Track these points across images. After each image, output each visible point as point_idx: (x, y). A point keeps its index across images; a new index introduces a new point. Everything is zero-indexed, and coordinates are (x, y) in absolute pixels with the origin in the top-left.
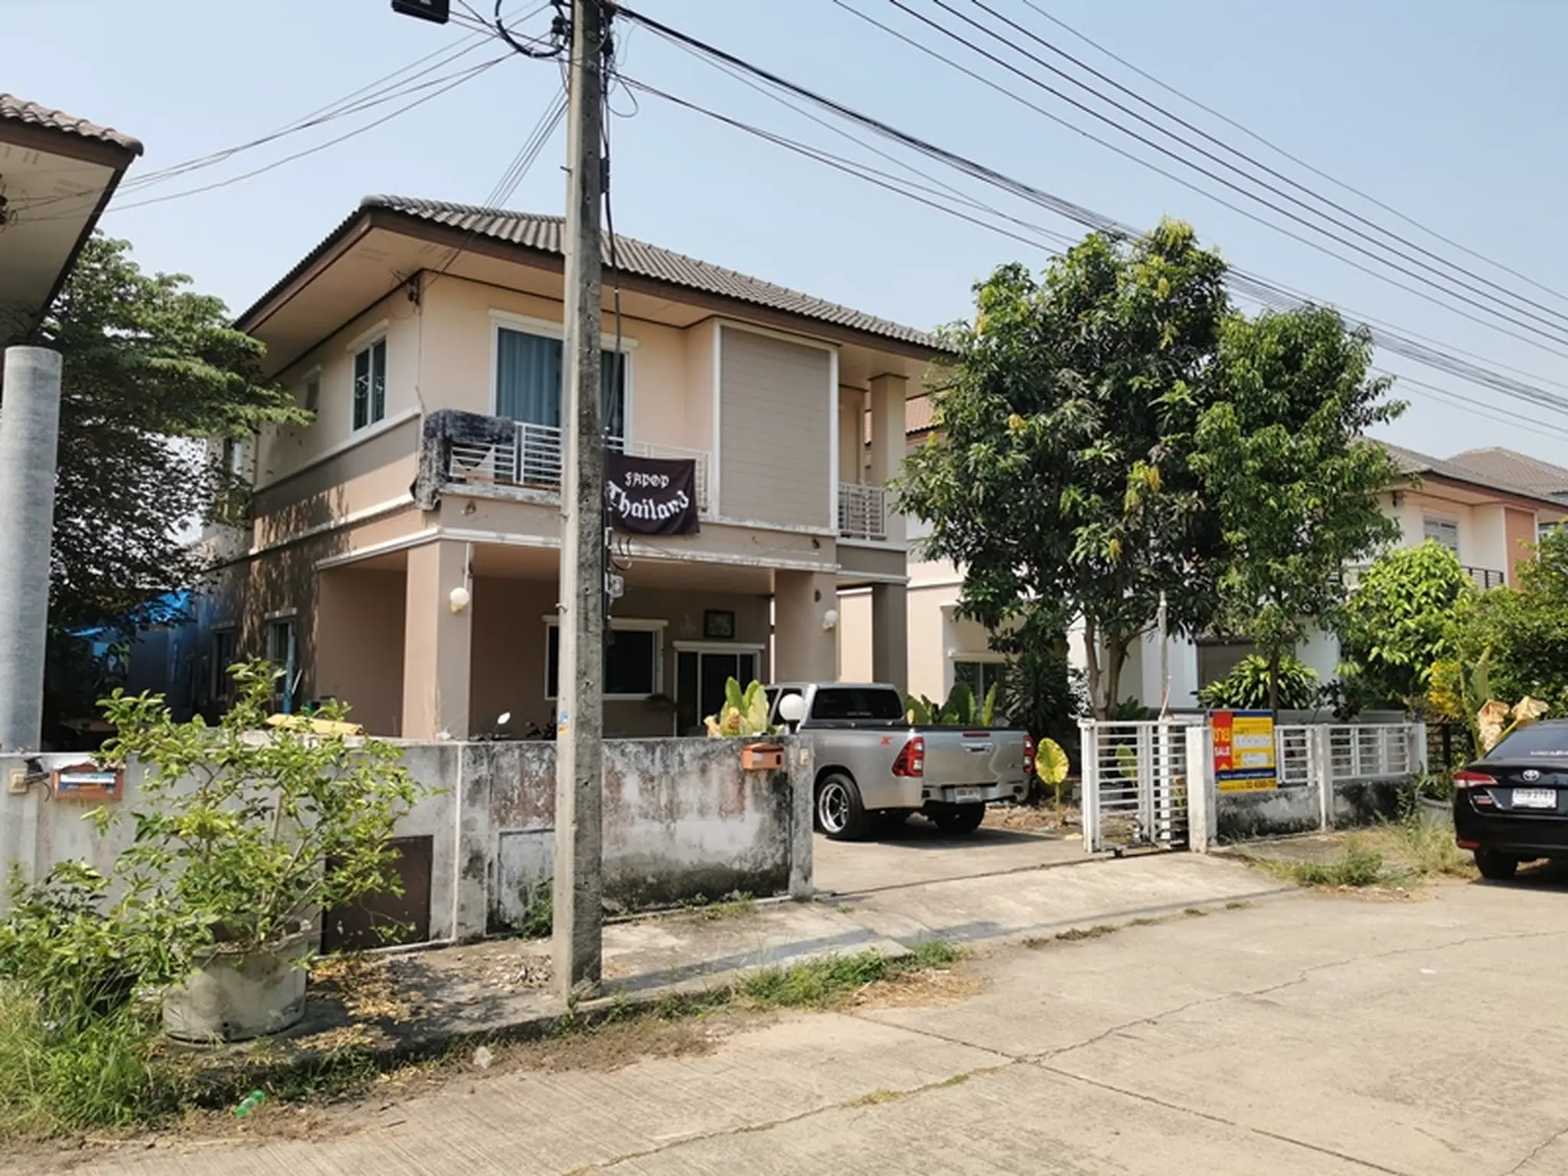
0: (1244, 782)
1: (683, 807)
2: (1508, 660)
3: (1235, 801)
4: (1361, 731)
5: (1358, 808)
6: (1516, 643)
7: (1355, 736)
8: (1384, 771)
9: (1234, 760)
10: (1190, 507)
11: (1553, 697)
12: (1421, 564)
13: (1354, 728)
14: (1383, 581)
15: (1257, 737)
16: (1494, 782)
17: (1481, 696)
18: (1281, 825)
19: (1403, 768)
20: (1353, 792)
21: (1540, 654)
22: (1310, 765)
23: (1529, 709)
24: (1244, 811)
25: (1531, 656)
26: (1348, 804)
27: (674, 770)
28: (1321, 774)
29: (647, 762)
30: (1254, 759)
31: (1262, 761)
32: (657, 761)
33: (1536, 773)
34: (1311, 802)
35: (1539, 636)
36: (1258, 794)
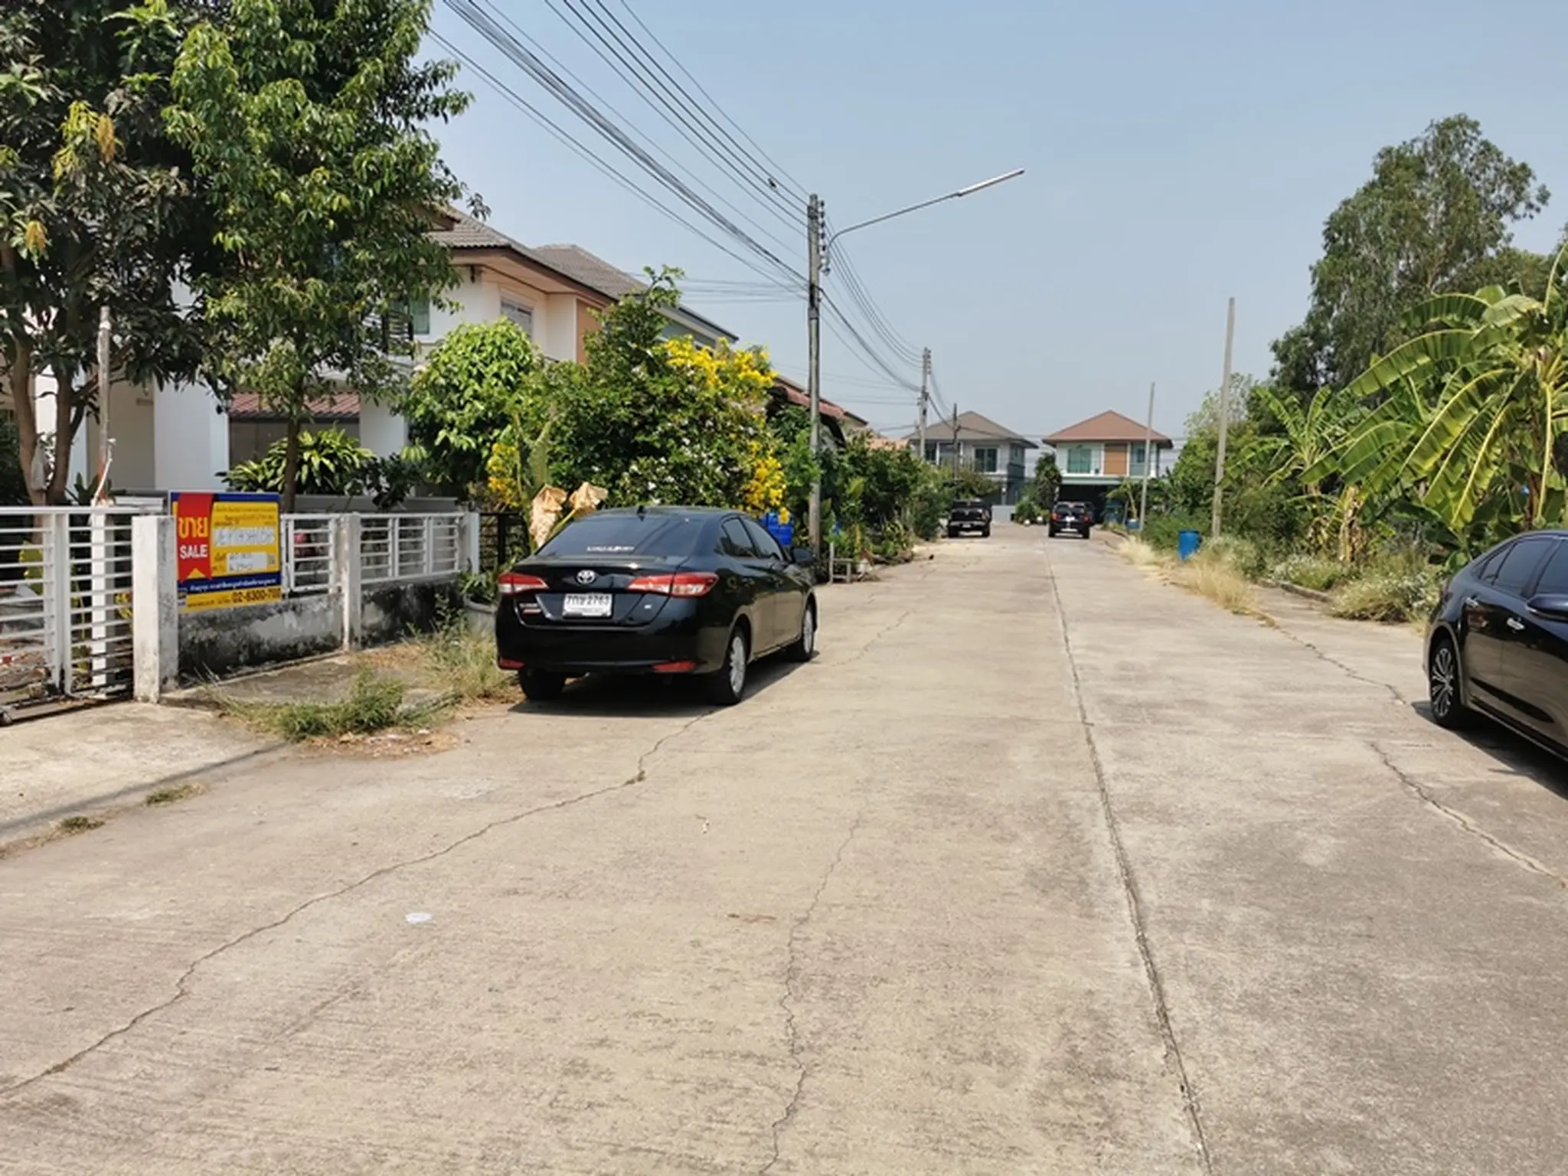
0: (229, 594)
2: (570, 441)
3: (212, 622)
4: (403, 522)
5: (393, 618)
6: (579, 424)
7: (394, 528)
8: (429, 570)
9: (213, 564)
10: (164, 188)
11: (613, 483)
12: (493, 343)
13: (393, 519)
14: (454, 357)
15: (250, 530)
16: (544, 585)
17: (538, 480)
18: (283, 649)
19: (451, 565)
20: (388, 599)
21: (601, 436)
22: (332, 566)
23: (588, 495)
24: (229, 634)
25: (592, 439)
26: (381, 613)
28: (345, 577)
30: (246, 561)
31: (259, 563)
33: (592, 574)
34: (331, 613)
35: (602, 417)
36: (249, 609)
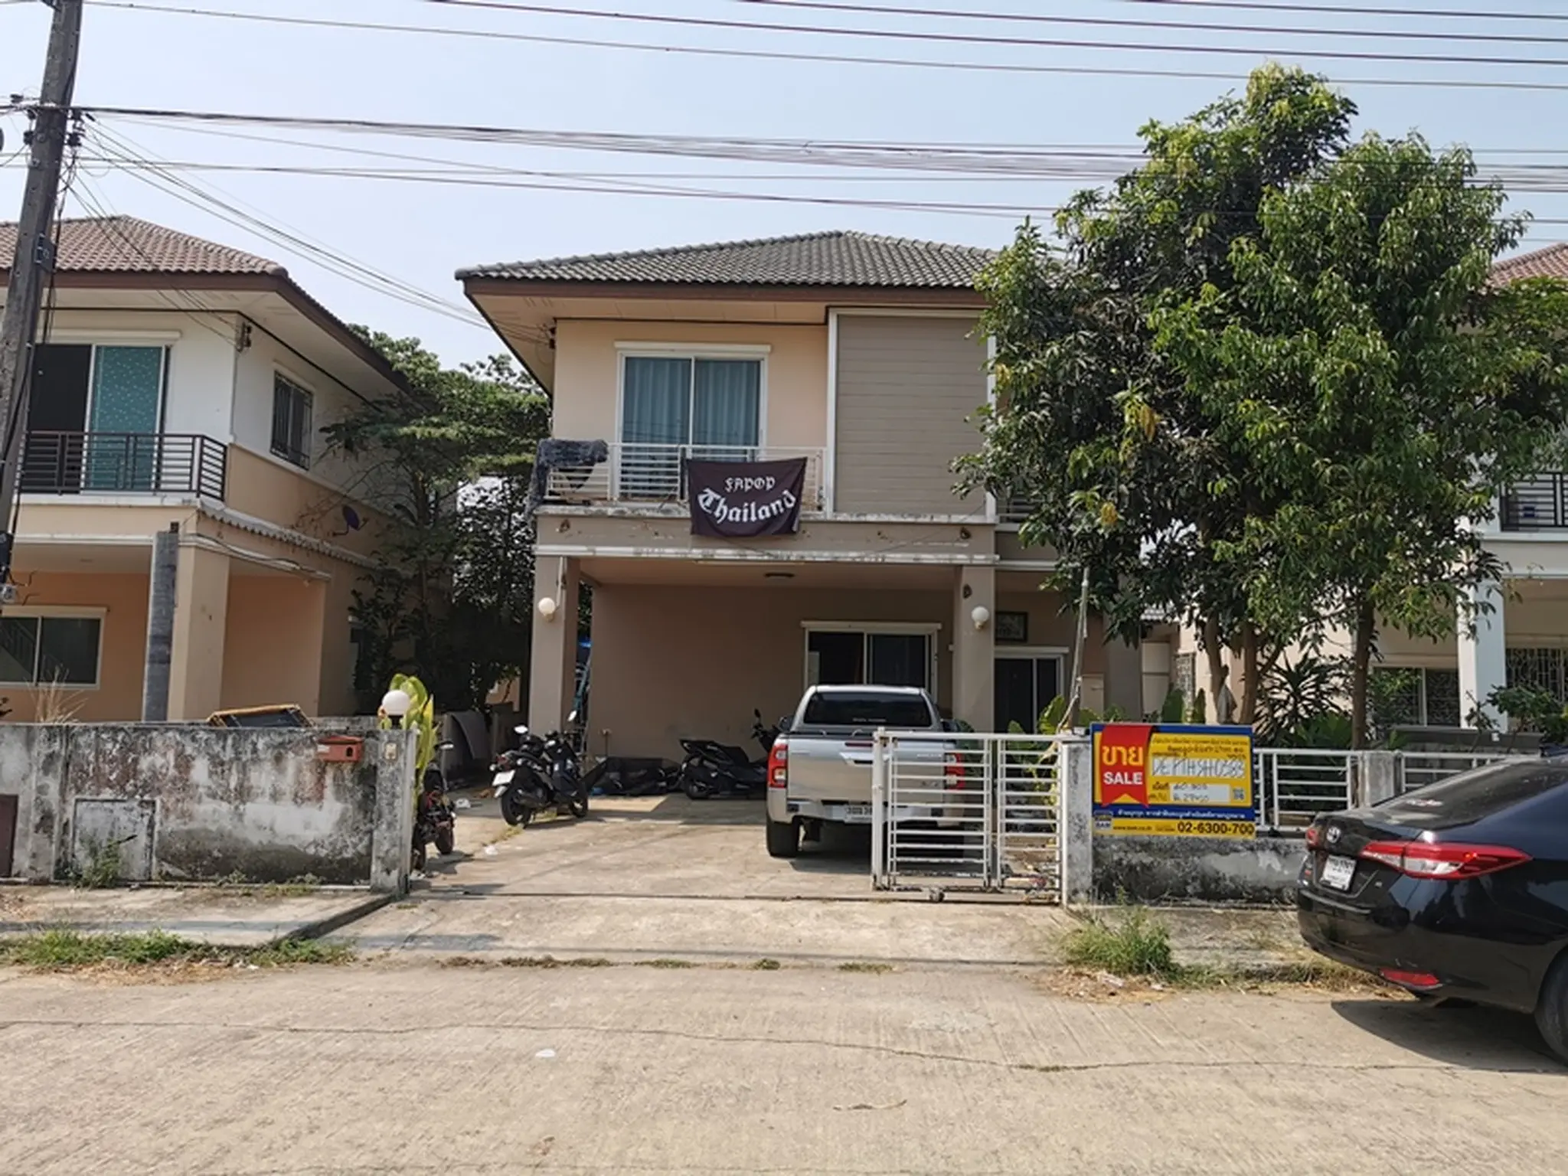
0: (1174, 823)
1: (254, 790)
3: (1146, 847)
24: (1169, 863)
27: (246, 757)
29: (217, 748)
30: (1197, 793)
32: (229, 749)
36: (1204, 841)
